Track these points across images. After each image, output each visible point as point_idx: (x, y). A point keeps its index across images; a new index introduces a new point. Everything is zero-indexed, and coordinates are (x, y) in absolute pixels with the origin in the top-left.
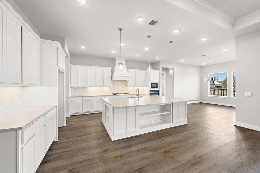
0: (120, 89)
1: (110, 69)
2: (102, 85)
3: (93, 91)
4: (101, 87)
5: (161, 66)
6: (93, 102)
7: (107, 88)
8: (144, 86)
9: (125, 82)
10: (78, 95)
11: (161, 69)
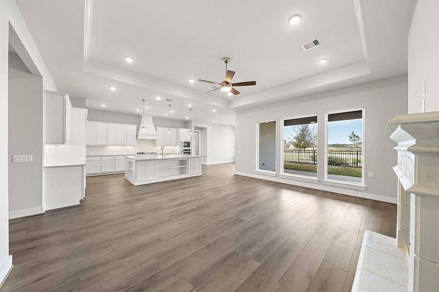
0: (147, 148)
1: (135, 127)
2: (125, 144)
3: (112, 150)
4: (124, 146)
5: (193, 125)
6: (114, 163)
7: (131, 147)
8: (175, 146)
9: (154, 141)
10: (94, 155)
11: (193, 128)
